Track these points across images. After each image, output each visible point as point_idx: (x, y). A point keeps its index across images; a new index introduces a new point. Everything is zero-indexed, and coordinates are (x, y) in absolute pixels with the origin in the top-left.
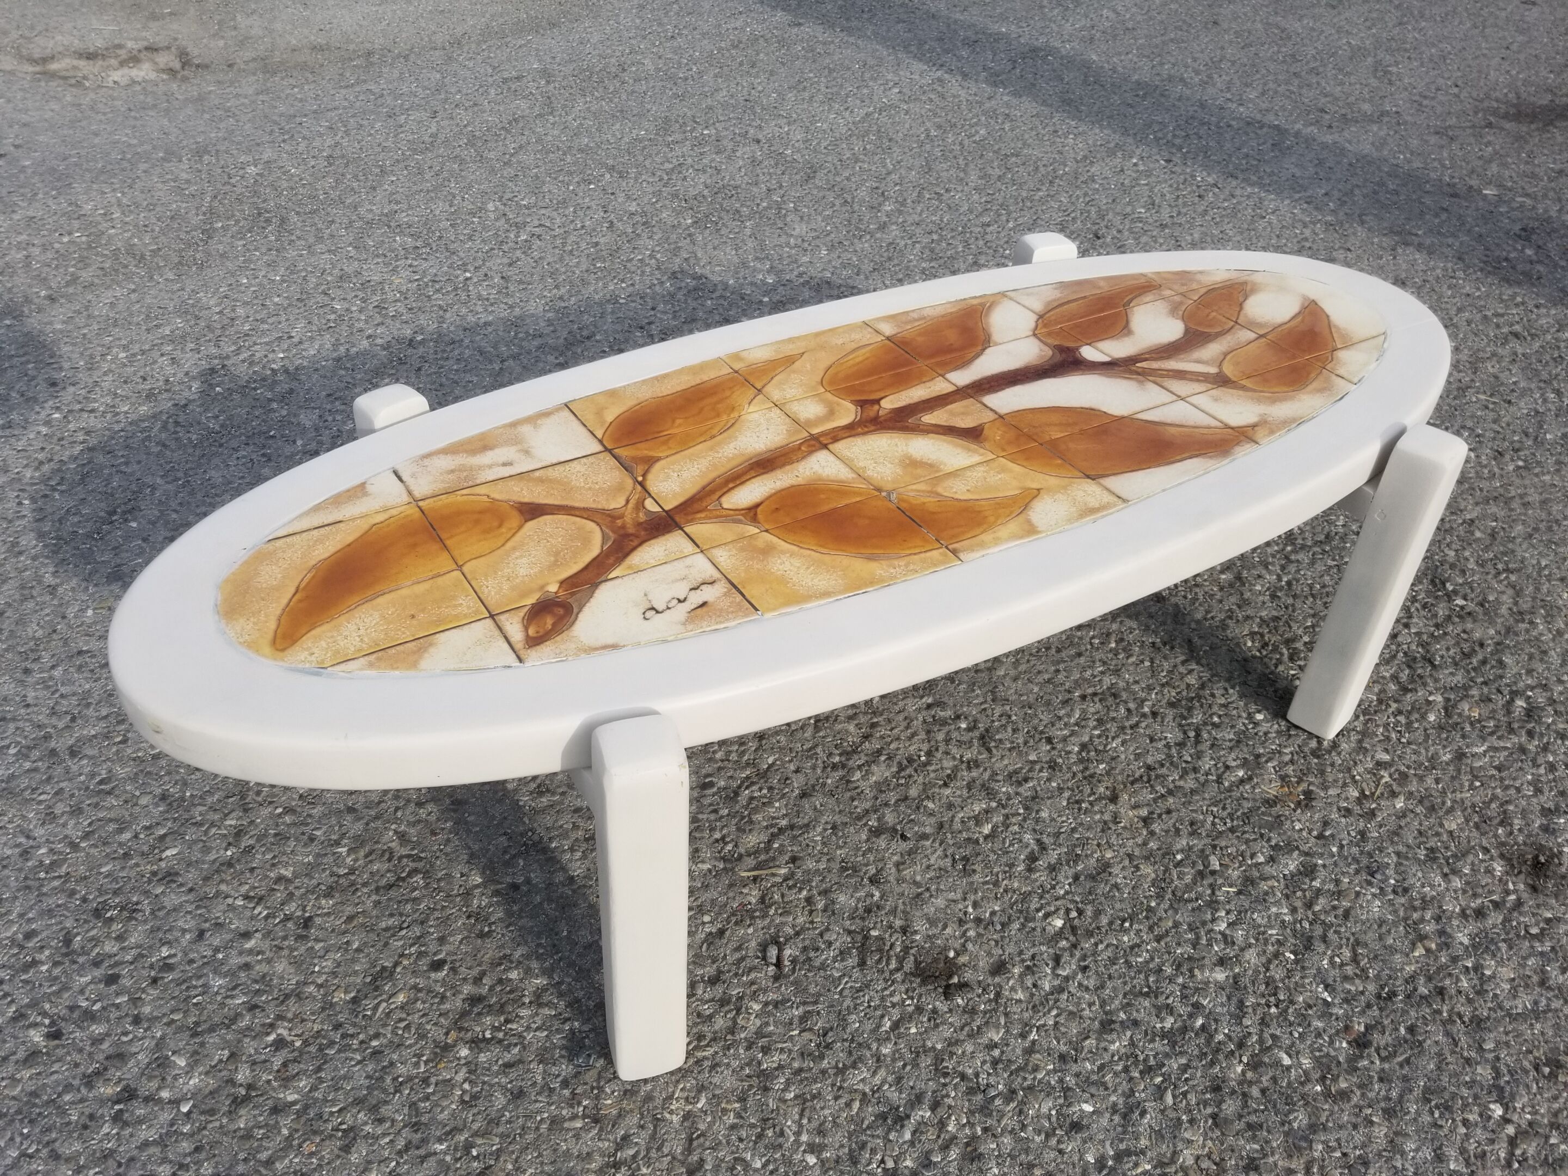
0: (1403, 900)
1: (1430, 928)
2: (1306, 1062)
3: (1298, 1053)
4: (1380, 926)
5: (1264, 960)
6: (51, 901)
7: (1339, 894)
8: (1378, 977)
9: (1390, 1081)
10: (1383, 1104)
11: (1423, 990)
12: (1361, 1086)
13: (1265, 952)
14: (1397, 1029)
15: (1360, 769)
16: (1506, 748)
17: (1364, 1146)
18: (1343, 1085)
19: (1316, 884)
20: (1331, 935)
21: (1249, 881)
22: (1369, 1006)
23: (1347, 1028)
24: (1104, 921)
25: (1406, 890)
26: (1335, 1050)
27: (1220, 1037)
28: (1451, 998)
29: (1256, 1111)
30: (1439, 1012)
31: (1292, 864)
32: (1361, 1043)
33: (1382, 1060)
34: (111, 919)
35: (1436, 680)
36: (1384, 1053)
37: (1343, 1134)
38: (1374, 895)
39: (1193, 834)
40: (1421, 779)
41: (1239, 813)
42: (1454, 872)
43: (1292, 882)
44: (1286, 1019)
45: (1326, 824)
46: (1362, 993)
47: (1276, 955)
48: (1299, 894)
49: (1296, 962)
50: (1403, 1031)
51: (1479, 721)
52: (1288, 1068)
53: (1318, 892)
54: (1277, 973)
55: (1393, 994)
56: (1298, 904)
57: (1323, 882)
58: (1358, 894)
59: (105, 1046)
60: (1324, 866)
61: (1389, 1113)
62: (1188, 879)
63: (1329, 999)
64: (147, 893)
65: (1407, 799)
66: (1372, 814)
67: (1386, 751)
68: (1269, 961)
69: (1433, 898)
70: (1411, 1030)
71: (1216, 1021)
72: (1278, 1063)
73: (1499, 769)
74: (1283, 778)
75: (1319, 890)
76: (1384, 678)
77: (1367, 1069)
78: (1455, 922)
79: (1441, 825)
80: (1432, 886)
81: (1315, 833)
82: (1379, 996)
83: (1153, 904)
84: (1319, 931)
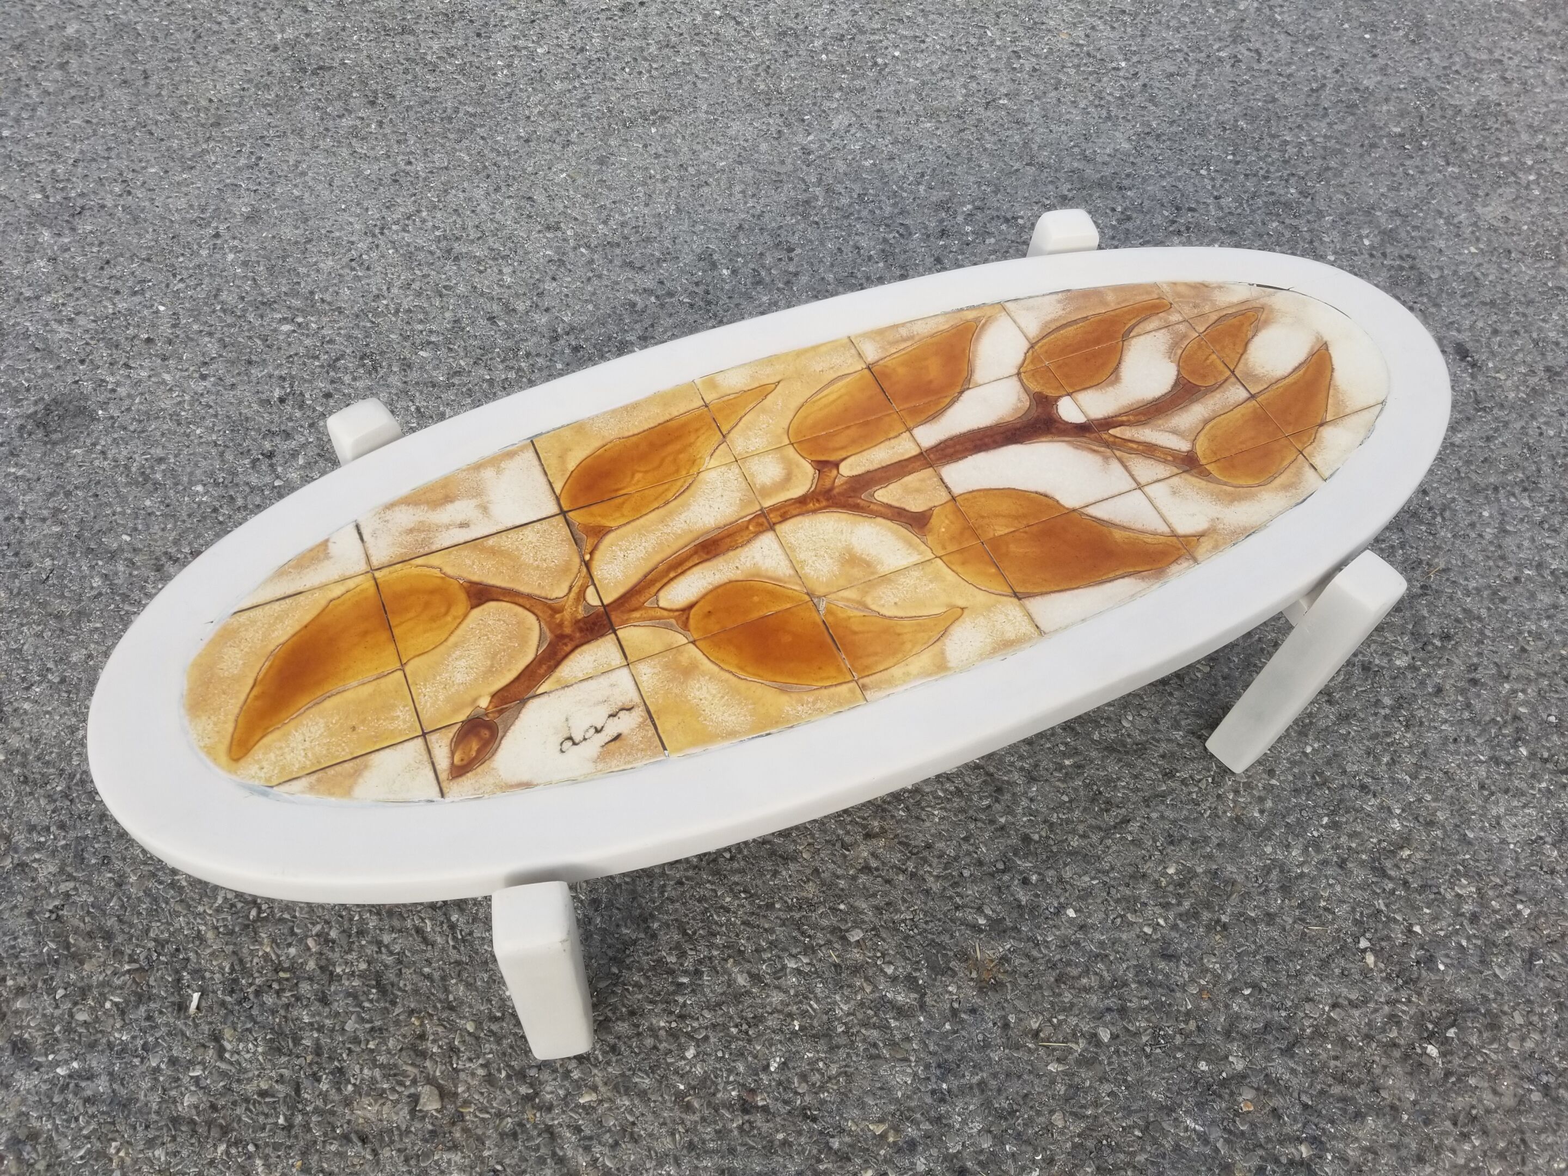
0: (929, 1100)
1: (911, 1131)
2: (699, 1070)
3: (703, 1061)
4: (881, 1088)
5: (779, 1007)
6: (356, 332)
7: (893, 1045)
8: (823, 1102)
9: (721, 1139)
10: (696, 1139)
11: (835, 1144)
12: (703, 1119)
13: (788, 1005)
14: (777, 1131)
15: (1073, 1021)
16: (1217, 1150)
17: (651, 1135)
18: (696, 1104)
19: (893, 1023)
20: (842, 1053)
21: (856, 969)
22: (786, 1102)
23: (752, 1091)
24: (736, 878)
25: (943, 1100)
26: (725, 1088)
27: (681, 1000)
28: (842, 1168)
29: (630, 1047)
30: (819, 1161)
31: (902, 998)
32: (746, 1107)
33: (740, 1128)
34: (364, 365)
35: (1268, 1059)
36: (746, 1127)
37: (650, 1117)
38: (915, 1075)
39: (878, 910)
40: (1103, 1079)
41: (930, 936)
42: (1000, 1140)
43: (882, 1004)
44: (730, 1042)
45: (973, 1011)
46: (796, 1093)
47: (790, 1015)
48: (870, 1012)
49: (795, 1033)
50: (780, 1136)
51: (1237, 1114)
52: (684, 1058)
53: (885, 1027)
54: (772, 1022)
55: (814, 1119)
56: (860, 1016)
57: (899, 1028)
58: (906, 1060)
59: (290, 424)
60: (919, 1023)
61: (691, 1146)
62: (825, 922)
63: (772, 1069)
64: (390, 366)
65: (1065, 1073)
66: (1017, 1047)
67: (1114, 1037)
68: (779, 1012)
69: (950, 1126)
70: (785, 1143)
71: (693, 991)
72: (682, 1049)
73: (1177, 1147)
74: (1004, 959)
75: (888, 1027)
76: (1227, 1006)
77: (722, 1116)
78: (934, 1152)
79: (1052, 1112)
80: (964, 1122)
81: (956, 1005)
82: (804, 1108)
83: (777, 906)
84: (843, 1040)
